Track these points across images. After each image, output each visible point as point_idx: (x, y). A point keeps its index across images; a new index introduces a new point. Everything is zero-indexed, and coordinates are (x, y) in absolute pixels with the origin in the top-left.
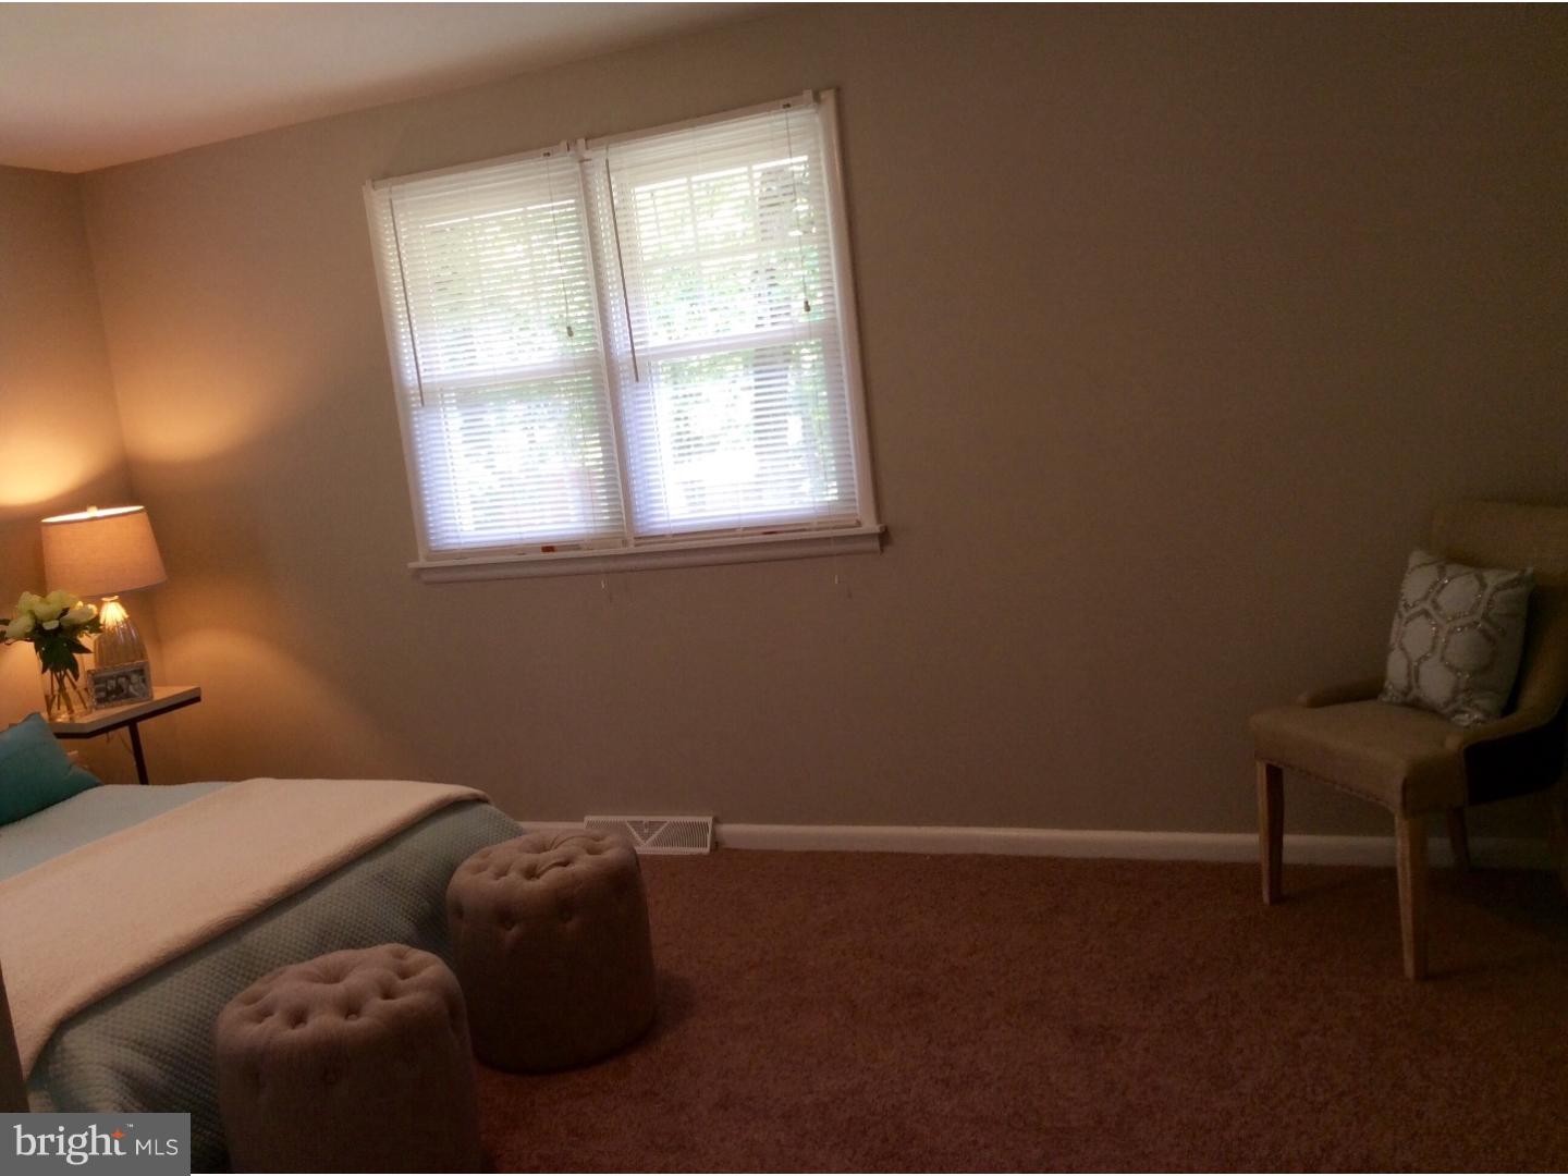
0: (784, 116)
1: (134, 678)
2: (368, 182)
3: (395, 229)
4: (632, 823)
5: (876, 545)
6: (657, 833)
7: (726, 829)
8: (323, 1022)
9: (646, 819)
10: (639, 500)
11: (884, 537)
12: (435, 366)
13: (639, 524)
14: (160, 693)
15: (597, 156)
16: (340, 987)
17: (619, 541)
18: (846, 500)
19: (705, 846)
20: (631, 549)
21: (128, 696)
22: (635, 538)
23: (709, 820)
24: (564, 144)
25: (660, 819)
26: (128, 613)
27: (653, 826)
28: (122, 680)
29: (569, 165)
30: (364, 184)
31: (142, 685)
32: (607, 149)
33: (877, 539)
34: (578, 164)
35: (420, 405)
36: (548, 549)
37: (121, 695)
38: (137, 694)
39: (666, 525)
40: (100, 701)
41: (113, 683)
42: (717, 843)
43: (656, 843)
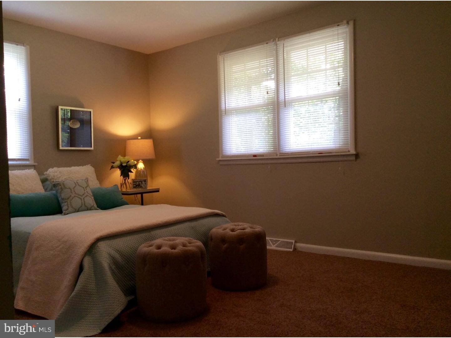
0: (337, 28)
1: (143, 182)
2: (219, 54)
3: (224, 68)
4: (270, 240)
5: (354, 158)
6: (277, 243)
7: (299, 245)
8: (165, 249)
9: (274, 239)
10: (282, 142)
11: (357, 156)
12: (230, 104)
13: (282, 149)
14: (149, 188)
15: (280, 43)
16: (172, 242)
17: (275, 154)
18: (345, 144)
19: (291, 248)
20: (278, 157)
21: (141, 187)
22: (280, 154)
23: (293, 241)
24: (272, 40)
25: (279, 239)
26: (145, 166)
27: (276, 241)
28: (140, 183)
29: (273, 46)
30: (218, 54)
31: (145, 185)
32: (284, 41)
33: (354, 156)
34: (275, 46)
35: (225, 114)
36: (255, 156)
37: (139, 187)
38: (143, 187)
39: (289, 150)
40: (134, 187)
41: (138, 183)
42: (295, 249)
43: (277, 246)
